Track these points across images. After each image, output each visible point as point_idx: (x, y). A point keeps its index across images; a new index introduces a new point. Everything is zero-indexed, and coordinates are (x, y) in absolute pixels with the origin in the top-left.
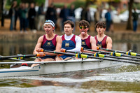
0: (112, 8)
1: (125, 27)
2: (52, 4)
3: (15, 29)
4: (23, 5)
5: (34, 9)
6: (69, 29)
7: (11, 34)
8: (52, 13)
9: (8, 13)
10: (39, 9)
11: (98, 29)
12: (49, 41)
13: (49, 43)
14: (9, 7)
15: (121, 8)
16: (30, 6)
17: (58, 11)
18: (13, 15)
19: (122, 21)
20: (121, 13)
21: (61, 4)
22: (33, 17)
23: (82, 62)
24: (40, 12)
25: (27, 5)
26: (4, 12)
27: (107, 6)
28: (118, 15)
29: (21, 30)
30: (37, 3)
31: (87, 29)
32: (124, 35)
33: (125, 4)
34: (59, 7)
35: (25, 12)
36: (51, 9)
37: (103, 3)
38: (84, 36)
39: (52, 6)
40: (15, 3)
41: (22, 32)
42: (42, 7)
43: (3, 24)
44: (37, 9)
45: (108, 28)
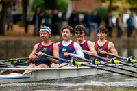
5: (57, 15)
6: (67, 34)
8: (75, 19)
9: (31, 19)
11: (99, 34)
13: (45, 49)
14: (33, 13)
16: (53, 12)
17: (81, 17)
18: (37, 21)
21: (84, 10)
22: (56, 23)
23: (77, 70)
24: (63, 18)
26: (28, 19)
30: (60, 9)
31: (83, 34)
34: (82, 13)
36: (74, 15)
38: (80, 41)
43: (26, 30)
44: (60, 15)
45: (129, 34)
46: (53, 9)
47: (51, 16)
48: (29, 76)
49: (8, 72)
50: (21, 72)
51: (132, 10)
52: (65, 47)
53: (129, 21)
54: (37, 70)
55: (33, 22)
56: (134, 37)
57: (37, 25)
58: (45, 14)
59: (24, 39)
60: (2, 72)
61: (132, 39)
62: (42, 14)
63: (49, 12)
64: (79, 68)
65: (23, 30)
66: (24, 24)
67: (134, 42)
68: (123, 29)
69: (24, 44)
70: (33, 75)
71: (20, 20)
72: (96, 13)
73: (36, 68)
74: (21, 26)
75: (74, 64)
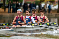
0: (51, 3)
1: (57, 12)
2: (26, 2)
3: (10, 12)
4: (14, 2)
5: (18, 4)
7: (8, 14)
8: (26, 6)
9: (7, 6)
10: (20, 4)
11: (41, 13)
12: (19, 18)
14: (8, 3)
15: (55, 4)
17: (29, 5)
18: (9, 6)
19: (55, 9)
20: (55, 6)
21: (30, 2)
24: (21, 5)
25: (15, 2)
26: (6, 5)
27: (49, 3)
28: (53, 6)
29: (13, 13)
30: (20, 2)
32: (56, 15)
33: (56, 2)
34: (29, 3)
35: (14, 5)
37: (47, 2)
39: (26, 3)
40: (10, 1)
41: (13, 14)
42: (21, 3)
43: (5, 11)
44: (19, 4)
45: (49, 12)
46: (16, 2)
48: (13, 30)
49: (4, 28)
50: (10, 28)
51: (50, 2)
52: (27, 18)
53: (49, 7)
54: (16, 28)
55: (8, 7)
56: (51, 13)
57: (9, 8)
58: (13, 3)
59: (4, 14)
60: (2, 28)
61: (50, 14)
62: (12, 4)
63: (15, 3)
64: (34, 26)
65: (3, 10)
66: (4, 8)
67: (51, 16)
68: (46, 10)
69: (4, 16)
70: (15, 29)
71: (2, 6)
72: (35, 3)
73: (16, 27)
74: (2, 8)
75: (31, 25)
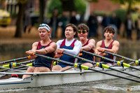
23: (81, 74)
47: (69, 18)
